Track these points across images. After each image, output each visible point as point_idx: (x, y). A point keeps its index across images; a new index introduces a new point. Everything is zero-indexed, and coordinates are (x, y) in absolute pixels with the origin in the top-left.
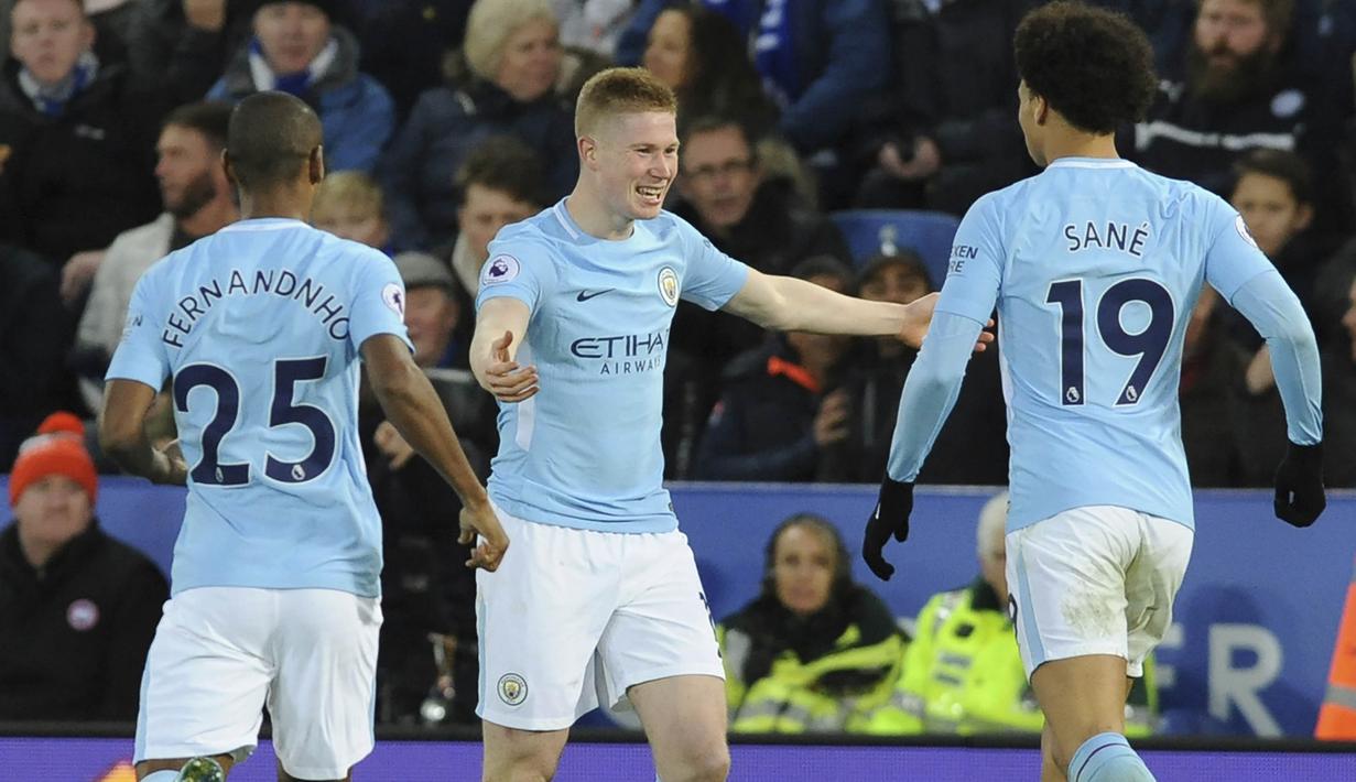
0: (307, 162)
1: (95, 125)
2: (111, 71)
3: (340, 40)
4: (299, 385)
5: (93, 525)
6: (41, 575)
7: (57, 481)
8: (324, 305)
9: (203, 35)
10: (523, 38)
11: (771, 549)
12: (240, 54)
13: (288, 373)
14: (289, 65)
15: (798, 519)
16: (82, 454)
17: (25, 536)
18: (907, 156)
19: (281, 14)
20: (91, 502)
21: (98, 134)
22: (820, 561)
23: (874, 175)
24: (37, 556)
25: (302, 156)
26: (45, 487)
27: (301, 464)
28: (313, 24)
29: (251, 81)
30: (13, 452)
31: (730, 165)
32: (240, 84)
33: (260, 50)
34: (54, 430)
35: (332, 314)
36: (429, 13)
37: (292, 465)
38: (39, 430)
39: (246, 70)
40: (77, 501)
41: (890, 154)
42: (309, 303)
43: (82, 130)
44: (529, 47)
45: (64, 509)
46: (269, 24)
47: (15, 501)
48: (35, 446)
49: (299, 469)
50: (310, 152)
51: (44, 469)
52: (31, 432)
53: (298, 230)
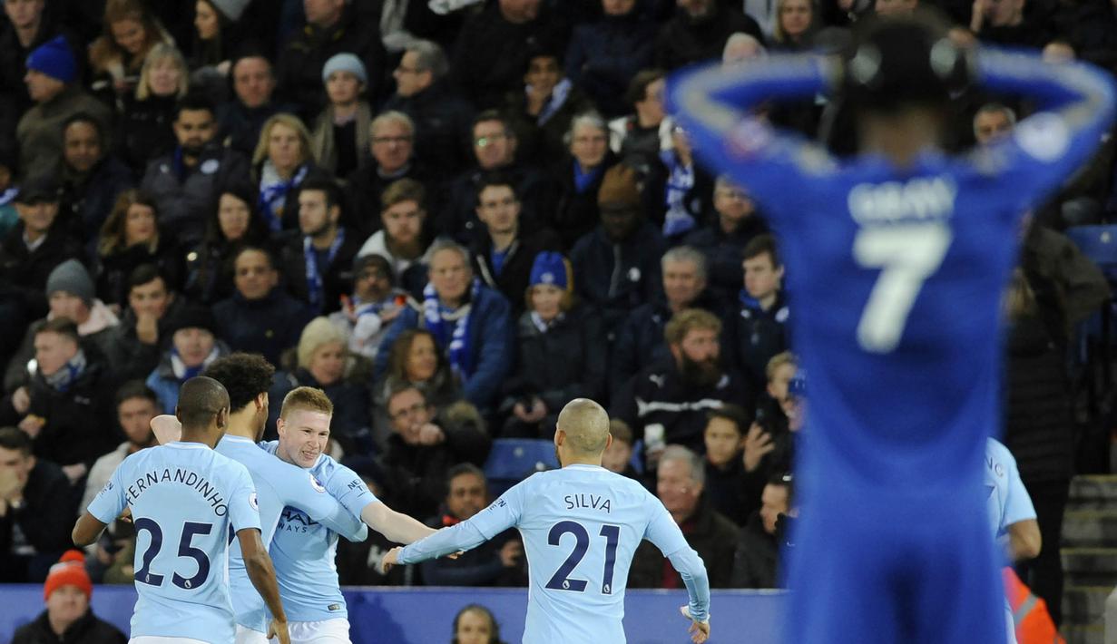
0: (216, 416)
1: (85, 397)
2: (93, 368)
3: (219, 346)
4: (195, 536)
5: (89, 612)
6: (61, 639)
7: (69, 589)
8: (213, 497)
9: (147, 346)
10: (325, 350)
11: (456, 624)
12: (166, 355)
13: (191, 529)
14: (193, 361)
15: (471, 607)
16: (83, 573)
17: (53, 618)
18: (529, 410)
19: (189, 335)
20: (88, 599)
21: (86, 401)
22: (482, 630)
23: (511, 421)
24: (59, 628)
25: (213, 412)
26: (62, 591)
27: (190, 580)
28: (206, 339)
29: (172, 371)
30: (47, 572)
31: (414, 408)
32: (166, 372)
33: (176, 352)
34: (69, 560)
35: (217, 502)
36: (269, 334)
37: (185, 580)
38: (61, 560)
39: (170, 364)
40: (81, 599)
41: (520, 409)
42: (206, 495)
43: (78, 399)
44: (326, 355)
45: (73, 603)
46: (183, 340)
47: (47, 598)
48: (58, 569)
49: (188, 582)
50: (218, 411)
51: (63, 581)
52: (56, 561)
53: (203, 451)
